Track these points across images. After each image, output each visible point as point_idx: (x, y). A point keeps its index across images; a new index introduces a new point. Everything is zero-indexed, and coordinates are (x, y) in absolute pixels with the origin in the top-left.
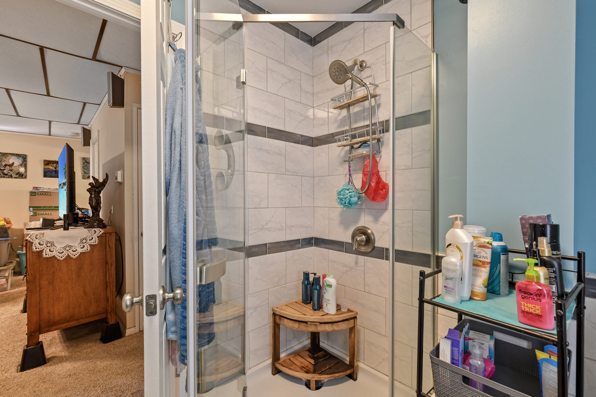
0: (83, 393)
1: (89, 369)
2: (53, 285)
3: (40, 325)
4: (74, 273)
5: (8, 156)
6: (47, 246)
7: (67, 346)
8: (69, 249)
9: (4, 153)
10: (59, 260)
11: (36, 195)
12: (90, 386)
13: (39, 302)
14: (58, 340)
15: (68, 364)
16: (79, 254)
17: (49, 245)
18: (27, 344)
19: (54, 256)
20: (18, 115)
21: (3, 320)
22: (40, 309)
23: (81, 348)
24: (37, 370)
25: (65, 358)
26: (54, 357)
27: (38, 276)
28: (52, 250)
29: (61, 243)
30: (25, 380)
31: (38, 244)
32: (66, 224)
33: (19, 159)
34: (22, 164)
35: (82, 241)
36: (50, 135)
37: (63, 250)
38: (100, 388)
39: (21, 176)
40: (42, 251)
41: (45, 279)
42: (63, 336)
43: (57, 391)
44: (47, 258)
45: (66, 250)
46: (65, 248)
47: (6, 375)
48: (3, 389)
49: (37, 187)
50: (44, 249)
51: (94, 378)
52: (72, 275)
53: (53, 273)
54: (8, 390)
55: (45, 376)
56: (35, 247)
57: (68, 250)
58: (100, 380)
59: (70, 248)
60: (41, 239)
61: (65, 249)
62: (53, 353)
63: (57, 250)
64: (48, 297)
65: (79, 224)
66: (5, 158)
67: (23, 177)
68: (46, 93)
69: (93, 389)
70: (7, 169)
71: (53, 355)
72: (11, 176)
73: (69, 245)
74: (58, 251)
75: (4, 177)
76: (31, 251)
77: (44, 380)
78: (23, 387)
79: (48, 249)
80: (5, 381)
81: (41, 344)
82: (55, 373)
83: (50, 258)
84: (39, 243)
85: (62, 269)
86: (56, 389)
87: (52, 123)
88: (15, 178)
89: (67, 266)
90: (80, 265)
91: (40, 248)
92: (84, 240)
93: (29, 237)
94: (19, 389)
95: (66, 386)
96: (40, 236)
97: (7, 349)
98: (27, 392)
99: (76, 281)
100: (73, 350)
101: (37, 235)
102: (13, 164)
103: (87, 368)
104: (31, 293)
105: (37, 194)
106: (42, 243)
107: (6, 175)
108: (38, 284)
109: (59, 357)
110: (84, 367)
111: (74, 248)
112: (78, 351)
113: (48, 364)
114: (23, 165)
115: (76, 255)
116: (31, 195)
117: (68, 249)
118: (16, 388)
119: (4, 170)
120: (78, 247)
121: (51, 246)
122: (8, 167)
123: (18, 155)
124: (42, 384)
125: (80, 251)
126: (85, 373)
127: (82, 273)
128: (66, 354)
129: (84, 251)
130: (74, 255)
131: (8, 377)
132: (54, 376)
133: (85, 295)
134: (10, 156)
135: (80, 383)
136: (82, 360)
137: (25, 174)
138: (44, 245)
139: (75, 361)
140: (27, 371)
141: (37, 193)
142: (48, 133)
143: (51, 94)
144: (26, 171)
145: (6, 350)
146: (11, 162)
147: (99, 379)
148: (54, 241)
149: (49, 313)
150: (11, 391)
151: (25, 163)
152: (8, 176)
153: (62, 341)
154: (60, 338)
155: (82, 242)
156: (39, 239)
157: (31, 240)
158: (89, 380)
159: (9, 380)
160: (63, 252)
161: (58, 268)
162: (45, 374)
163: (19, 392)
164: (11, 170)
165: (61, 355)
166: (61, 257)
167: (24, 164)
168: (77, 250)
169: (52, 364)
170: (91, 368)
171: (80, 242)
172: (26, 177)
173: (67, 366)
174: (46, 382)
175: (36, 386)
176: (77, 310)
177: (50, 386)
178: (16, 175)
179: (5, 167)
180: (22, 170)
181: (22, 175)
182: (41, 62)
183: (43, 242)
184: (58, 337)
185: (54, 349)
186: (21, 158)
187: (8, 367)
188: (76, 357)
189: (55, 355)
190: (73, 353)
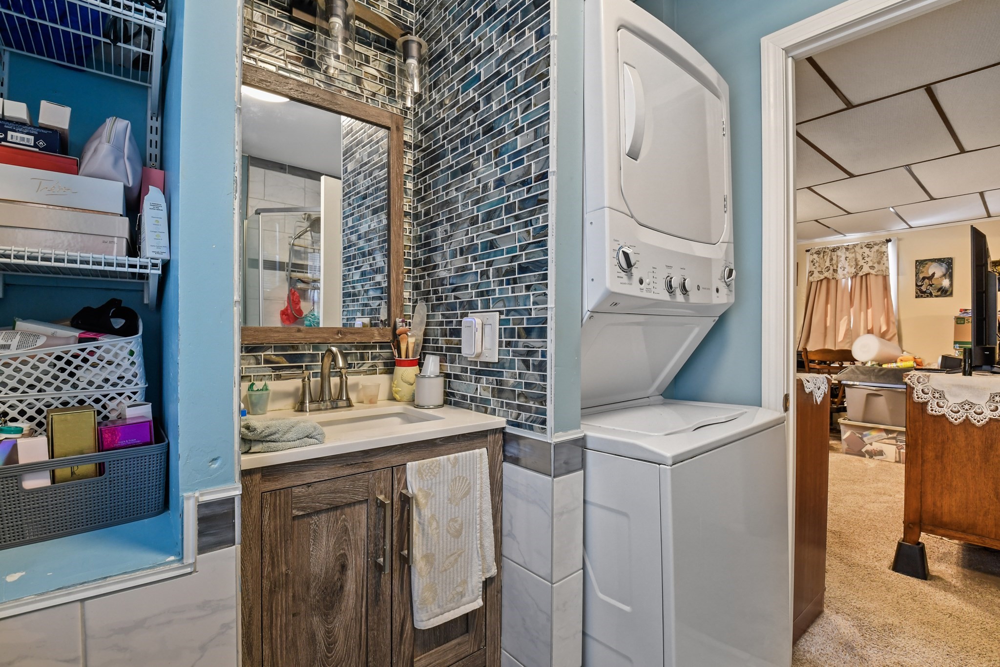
0: (959, 650)
1: (984, 626)
2: (942, 462)
3: (921, 516)
4: (977, 452)
5: (926, 264)
6: (934, 397)
7: (965, 575)
8: (970, 409)
9: (922, 261)
10: (951, 423)
11: (964, 323)
12: (975, 649)
13: (921, 481)
14: (954, 560)
15: (955, 599)
16: (987, 420)
17: (937, 395)
18: (903, 537)
19: (944, 415)
20: (932, 198)
21: (897, 500)
22: (921, 492)
23: (985, 591)
24: (911, 581)
25: (954, 589)
26: (938, 578)
27: (920, 441)
28: (941, 404)
29: (955, 396)
30: (893, 582)
31: (921, 391)
32: (967, 365)
33: (942, 265)
34: (947, 273)
35: (993, 398)
36: (989, 216)
37: (960, 409)
38: (988, 663)
39: (945, 292)
40: (926, 403)
41: (930, 448)
42: (964, 558)
43: (925, 621)
44: (933, 416)
45: (964, 409)
46: (962, 404)
47: (876, 564)
48: (867, 577)
49: (966, 310)
50: (929, 401)
51: (986, 644)
52: (974, 454)
53: (943, 442)
54: (872, 581)
55: (917, 593)
56: (917, 395)
57: (967, 410)
58: (995, 654)
59: (971, 407)
60: (925, 385)
61: (962, 406)
62: (940, 571)
63: (949, 406)
64: (934, 479)
65: (995, 368)
66: (924, 267)
67: (948, 294)
68: (958, 149)
69: (977, 656)
70: (926, 283)
71: (939, 574)
72: (931, 295)
73: (968, 402)
74: (951, 408)
75: (922, 296)
76: (911, 400)
77: (915, 598)
78: (888, 590)
79: (936, 403)
80: (872, 569)
81: (921, 546)
82: (932, 597)
83: (938, 416)
84: (923, 391)
85: (956, 439)
86: (924, 618)
87: (986, 195)
88: (936, 296)
89: (966, 438)
90: (990, 442)
91: (924, 398)
92: (997, 396)
93: (909, 379)
94: (884, 588)
95: (939, 624)
96: (924, 380)
97: (888, 535)
98: (889, 597)
99: (981, 467)
100: (970, 584)
101: (920, 377)
102: (933, 274)
103: (981, 622)
104: (911, 464)
105: (966, 321)
106: (926, 390)
107: (924, 292)
108: (920, 453)
109: (946, 582)
110: (977, 618)
111: (979, 409)
112: (978, 591)
113: (929, 582)
114: (947, 275)
115: (982, 420)
116: (957, 323)
117: (967, 407)
118: (880, 584)
119: (921, 286)
120: (984, 407)
121: (940, 397)
122: (926, 281)
123: (940, 261)
124: (910, 600)
125: (989, 416)
126: (974, 627)
127: (992, 456)
128: (958, 585)
129: (997, 417)
130: (979, 421)
131: (878, 568)
132: (929, 601)
133: (997, 499)
134: (929, 263)
135: (960, 634)
136: (978, 607)
137: (950, 289)
138: (930, 394)
139: (967, 602)
140: (899, 574)
141: (966, 319)
142: (985, 214)
143: (967, 148)
144: (951, 285)
145: (887, 537)
146: (930, 273)
147: (994, 651)
148: (945, 390)
149: (934, 504)
150: (874, 584)
151: (951, 271)
152: (926, 294)
153: (960, 564)
154: (958, 557)
155: (994, 401)
156: (922, 384)
157: (911, 384)
158: (977, 640)
159: (877, 571)
160: (959, 411)
161: (950, 436)
162: (918, 591)
163: (882, 591)
164: (931, 285)
165: (950, 580)
166: (956, 420)
167: (949, 274)
168: (983, 412)
169: (933, 585)
170: (988, 627)
171: (990, 399)
172: (951, 294)
173: (952, 601)
174: (916, 601)
175: (903, 597)
176: (981, 518)
177: (918, 609)
178: (938, 292)
179: (923, 282)
180: (946, 283)
181: (947, 291)
182: (934, 108)
183: (928, 389)
184: (956, 556)
185: (944, 568)
186: (944, 265)
187: (881, 556)
188: (971, 596)
189: (941, 576)
190: (969, 589)
